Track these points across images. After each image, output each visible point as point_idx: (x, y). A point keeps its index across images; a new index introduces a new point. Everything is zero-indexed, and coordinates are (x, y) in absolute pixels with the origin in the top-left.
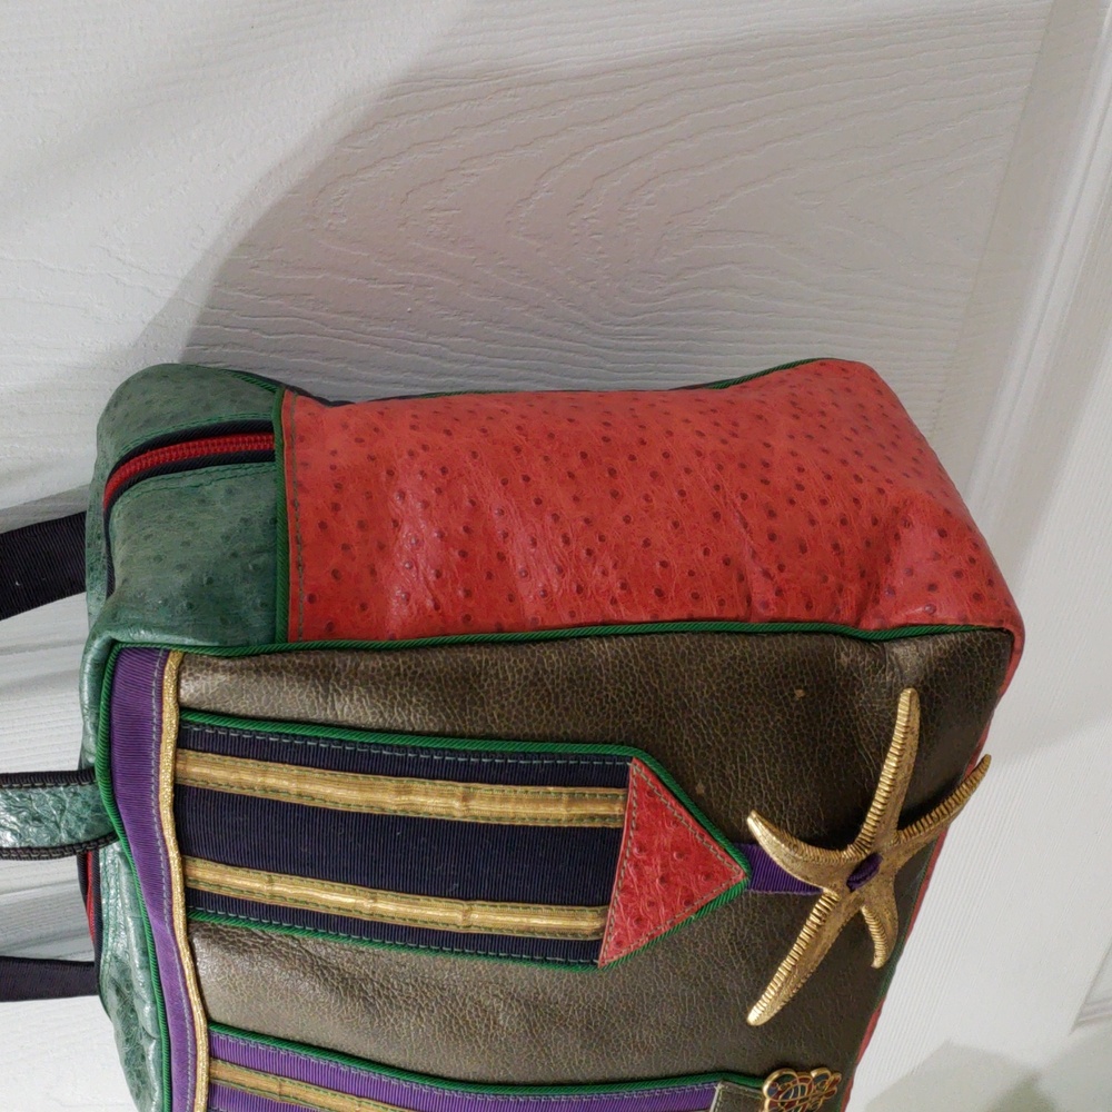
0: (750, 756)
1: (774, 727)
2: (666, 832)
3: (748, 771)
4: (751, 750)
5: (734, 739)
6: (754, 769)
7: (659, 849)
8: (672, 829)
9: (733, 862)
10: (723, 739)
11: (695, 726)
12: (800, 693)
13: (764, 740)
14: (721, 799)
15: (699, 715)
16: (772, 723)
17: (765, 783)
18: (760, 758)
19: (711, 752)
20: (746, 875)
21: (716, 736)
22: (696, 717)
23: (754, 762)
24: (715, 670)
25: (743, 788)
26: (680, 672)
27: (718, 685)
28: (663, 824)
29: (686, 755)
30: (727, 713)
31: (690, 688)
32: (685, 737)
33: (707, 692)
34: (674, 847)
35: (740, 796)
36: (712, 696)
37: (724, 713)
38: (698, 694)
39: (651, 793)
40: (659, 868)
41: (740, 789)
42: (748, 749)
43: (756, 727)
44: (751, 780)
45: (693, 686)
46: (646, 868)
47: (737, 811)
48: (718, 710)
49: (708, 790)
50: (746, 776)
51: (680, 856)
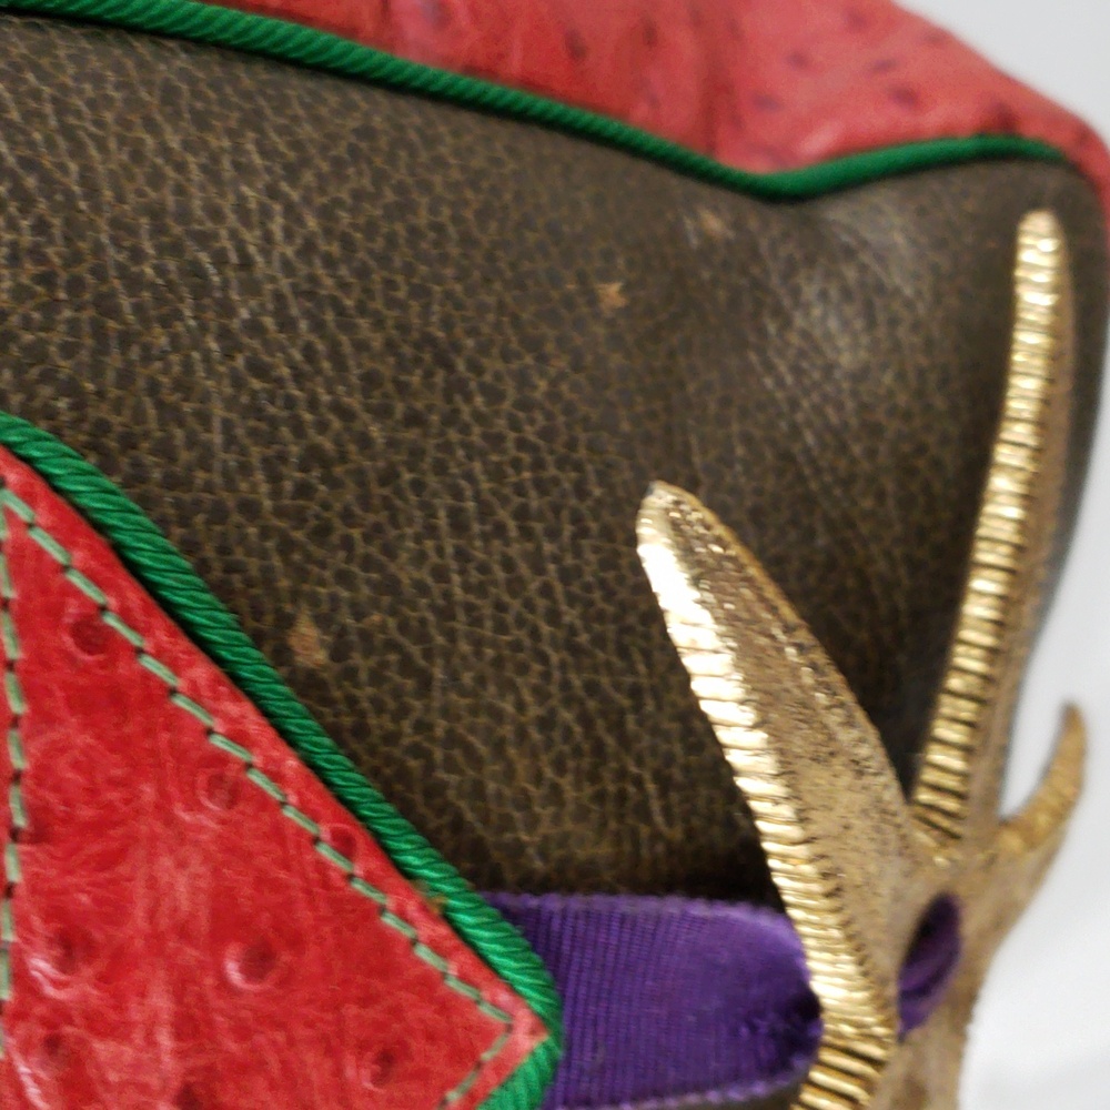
0: (485, 512)
1: (554, 395)
2: (182, 835)
3: (484, 569)
4: (485, 485)
5: (411, 434)
6: (508, 564)
7: (156, 939)
8: (207, 818)
9: (482, 974)
10: (375, 431)
11: (259, 369)
12: (612, 293)
13: (522, 444)
14: (397, 693)
15: (269, 322)
16: (543, 385)
17: (554, 617)
18: (522, 514)
19: (334, 484)
20: (541, 1023)
21: (346, 414)
22: (254, 327)
23: (500, 530)
24: (305, 162)
25: (478, 643)
26: (165, 150)
27: (326, 213)
28: (163, 794)
29: (230, 485)
30: (379, 323)
31: (216, 214)
32: (218, 411)
33: (289, 235)
34: (227, 923)
35: (467, 678)
36: (308, 249)
37: (363, 323)
38: (251, 237)
39: (90, 633)
40: (165, 1039)
41: (465, 647)
42: (470, 477)
43: (494, 395)
44: (500, 607)
45: (227, 205)
46: (103, 1049)
47: (469, 750)
48: (336, 304)
49: (338, 653)
50: (481, 590)
51: (257, 964)
